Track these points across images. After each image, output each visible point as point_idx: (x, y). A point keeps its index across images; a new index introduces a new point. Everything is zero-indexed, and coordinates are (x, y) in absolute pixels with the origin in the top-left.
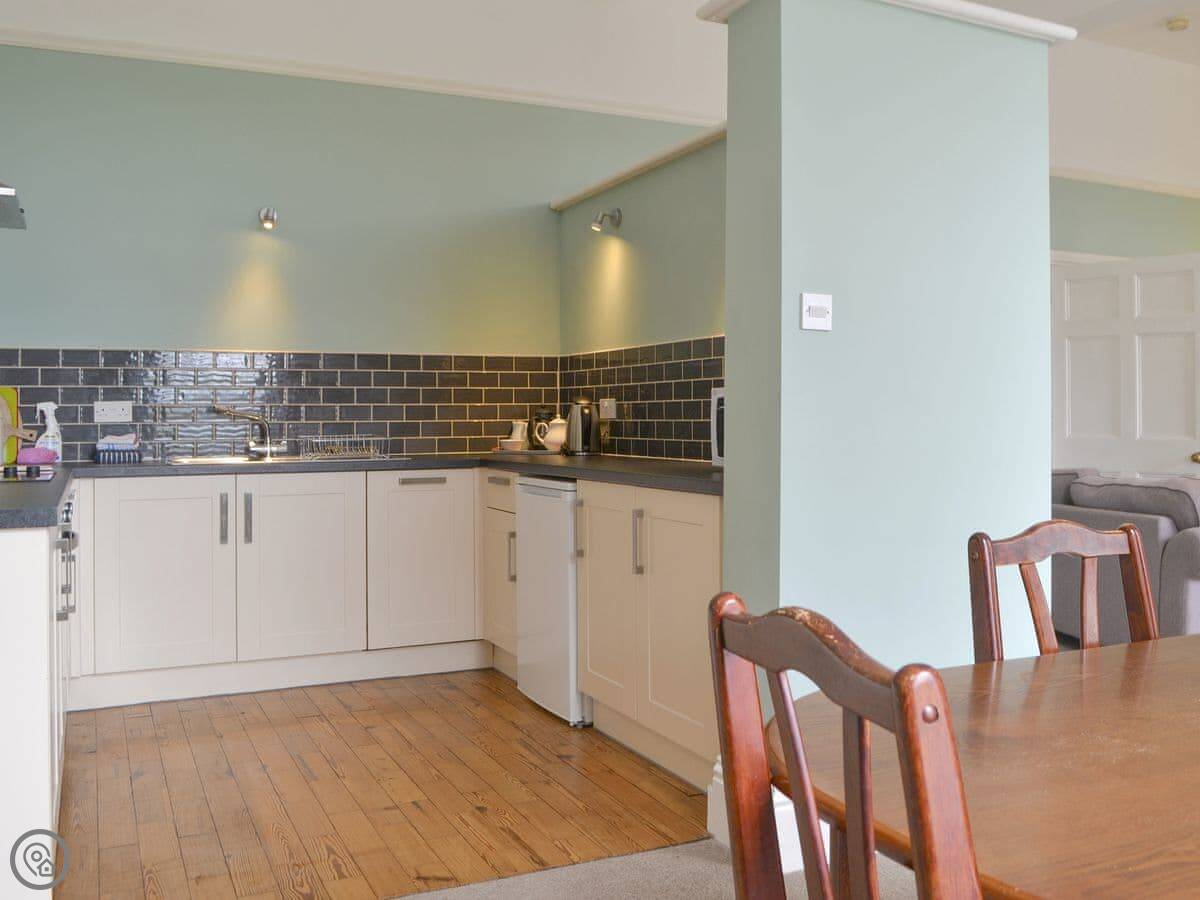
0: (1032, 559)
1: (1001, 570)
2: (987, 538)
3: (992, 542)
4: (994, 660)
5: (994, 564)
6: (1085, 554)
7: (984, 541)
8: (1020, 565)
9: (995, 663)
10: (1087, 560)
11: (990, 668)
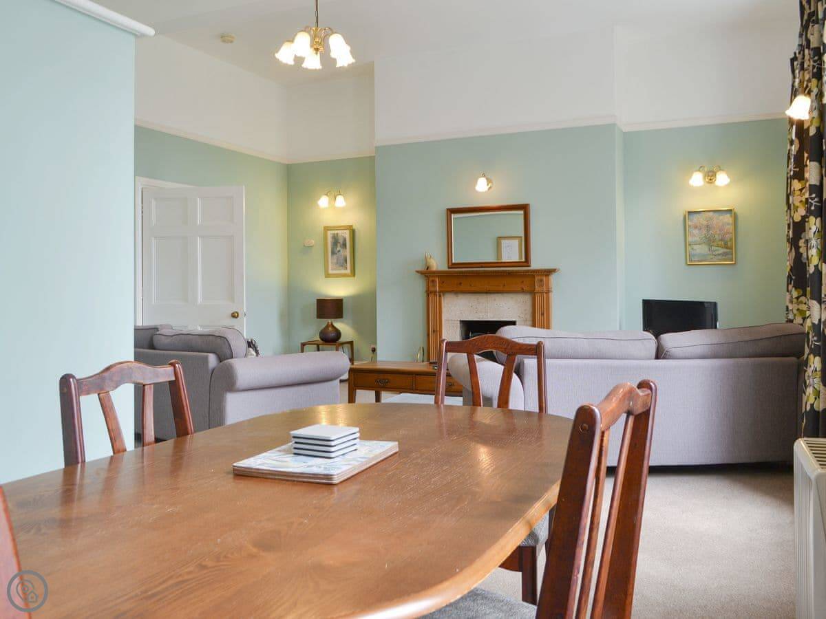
0: (107, 389)
1: (83, 399)
2: (73, 377)
3: (78, 380)
4: (78, 463)
5: (78, 395)
6: (144, 383)
7: (71, 380)
8: (99, 394)
9: (79, 465)
10: (146, 387)
11: (76, 469)
